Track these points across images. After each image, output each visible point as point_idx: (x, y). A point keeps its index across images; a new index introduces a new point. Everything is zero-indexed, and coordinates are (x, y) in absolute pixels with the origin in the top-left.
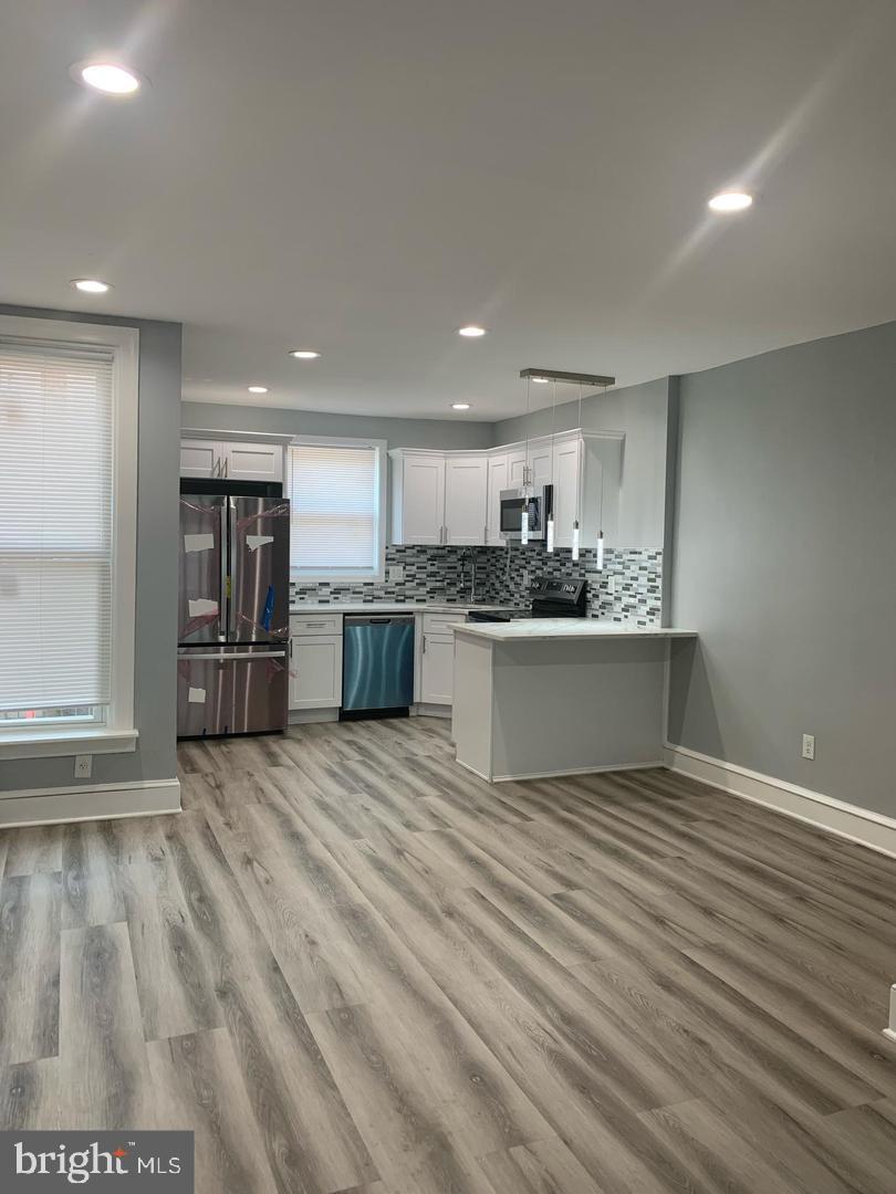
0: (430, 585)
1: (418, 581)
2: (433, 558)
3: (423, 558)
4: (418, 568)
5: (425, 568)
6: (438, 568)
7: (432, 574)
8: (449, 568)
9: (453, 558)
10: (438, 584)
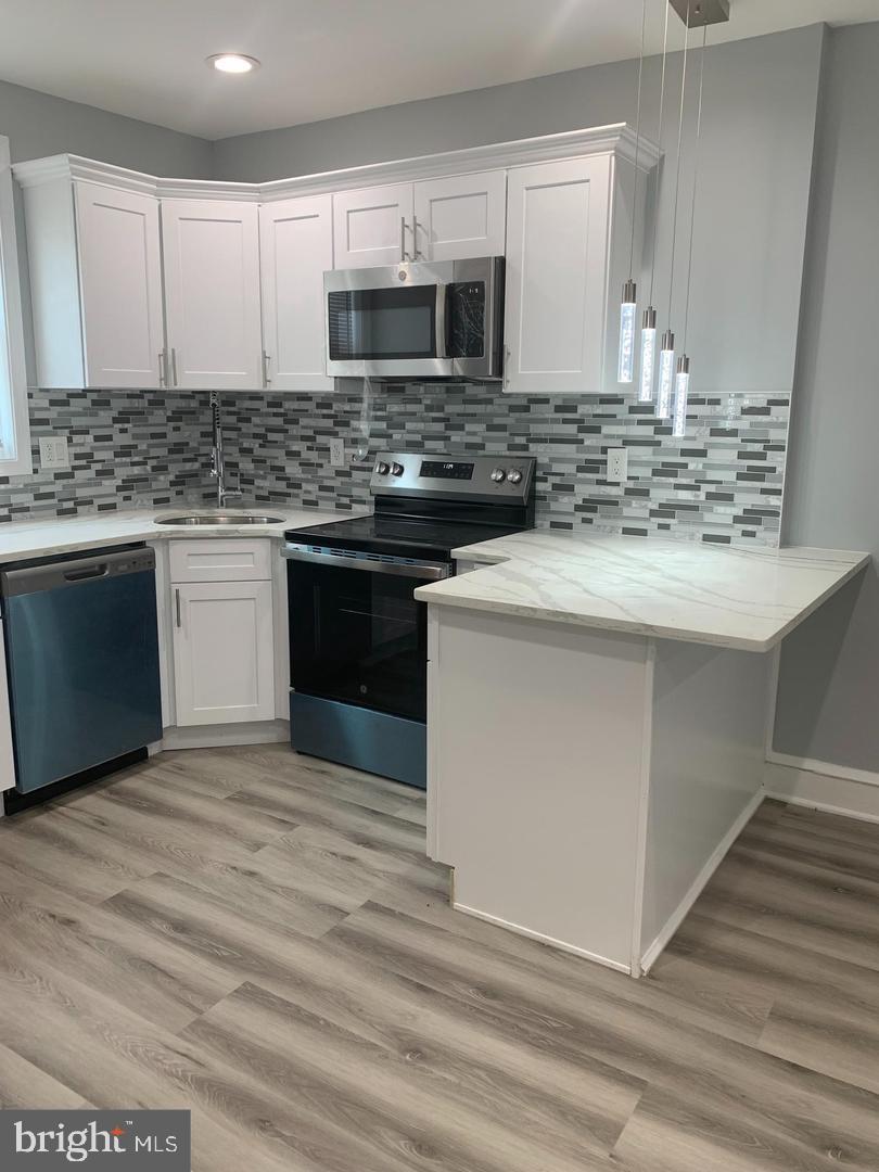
0: (122, 473)
1: (98, 466)
2: (122, 418)
3: (105, 416)
4: (97, 438)
5: (109, 438)
6: (135, 436)
7: (124, 451)
8: (154, 436)
9: (159, 416)
10: (137, 470)
